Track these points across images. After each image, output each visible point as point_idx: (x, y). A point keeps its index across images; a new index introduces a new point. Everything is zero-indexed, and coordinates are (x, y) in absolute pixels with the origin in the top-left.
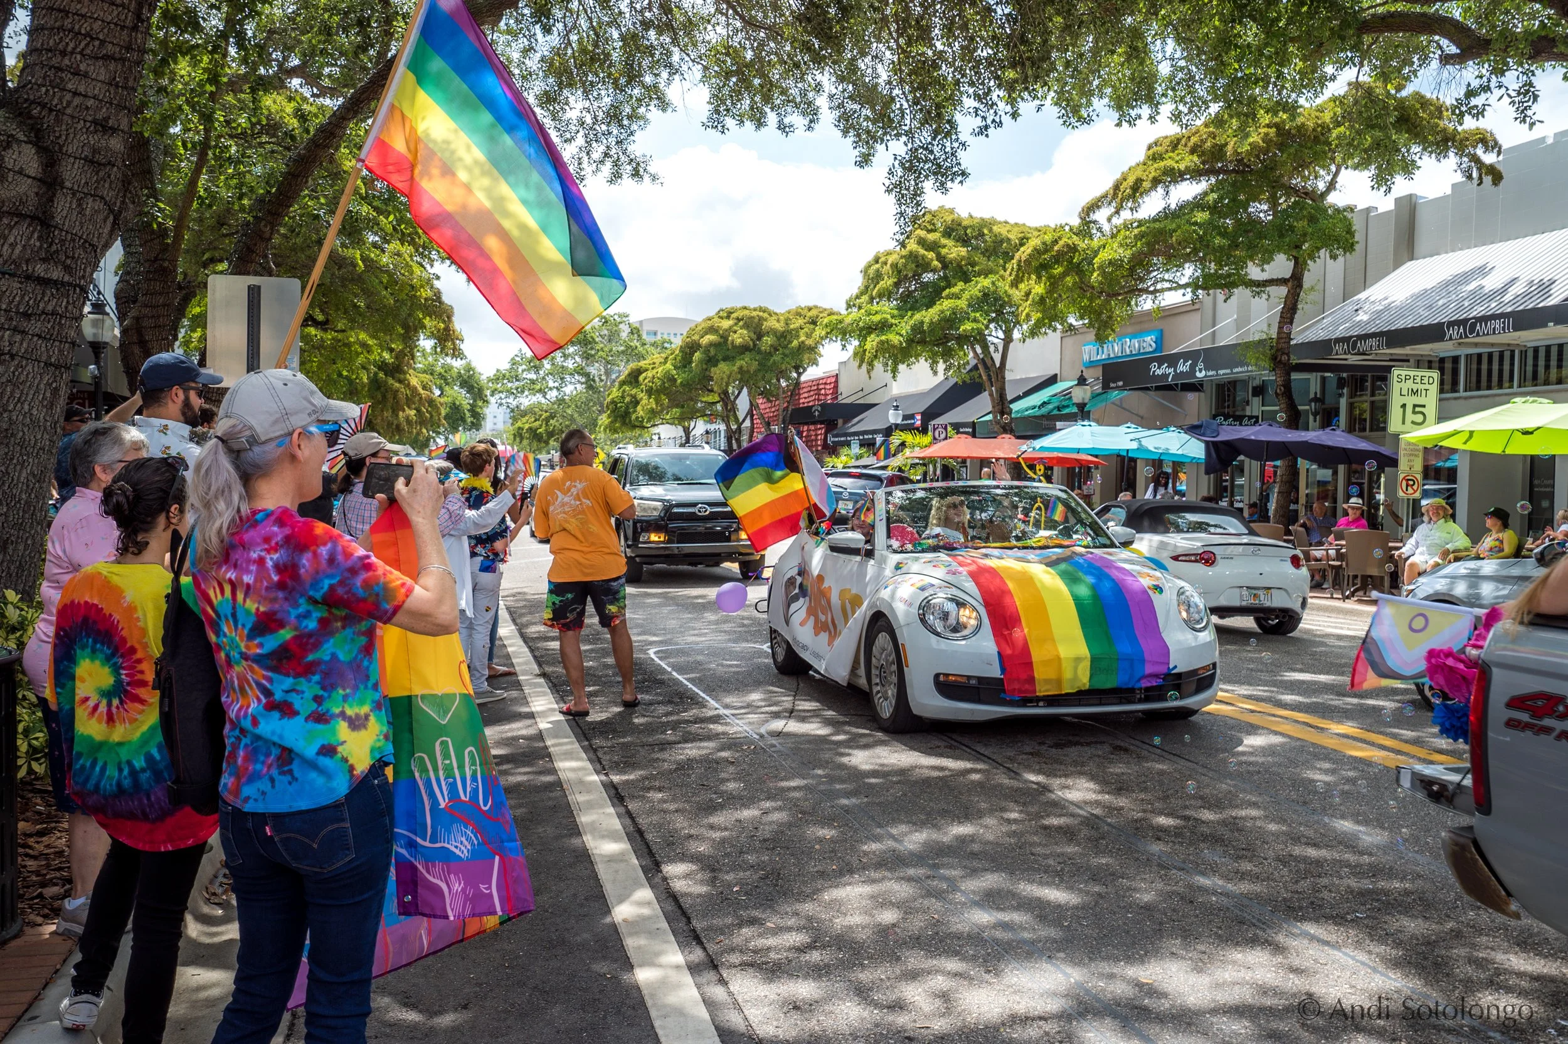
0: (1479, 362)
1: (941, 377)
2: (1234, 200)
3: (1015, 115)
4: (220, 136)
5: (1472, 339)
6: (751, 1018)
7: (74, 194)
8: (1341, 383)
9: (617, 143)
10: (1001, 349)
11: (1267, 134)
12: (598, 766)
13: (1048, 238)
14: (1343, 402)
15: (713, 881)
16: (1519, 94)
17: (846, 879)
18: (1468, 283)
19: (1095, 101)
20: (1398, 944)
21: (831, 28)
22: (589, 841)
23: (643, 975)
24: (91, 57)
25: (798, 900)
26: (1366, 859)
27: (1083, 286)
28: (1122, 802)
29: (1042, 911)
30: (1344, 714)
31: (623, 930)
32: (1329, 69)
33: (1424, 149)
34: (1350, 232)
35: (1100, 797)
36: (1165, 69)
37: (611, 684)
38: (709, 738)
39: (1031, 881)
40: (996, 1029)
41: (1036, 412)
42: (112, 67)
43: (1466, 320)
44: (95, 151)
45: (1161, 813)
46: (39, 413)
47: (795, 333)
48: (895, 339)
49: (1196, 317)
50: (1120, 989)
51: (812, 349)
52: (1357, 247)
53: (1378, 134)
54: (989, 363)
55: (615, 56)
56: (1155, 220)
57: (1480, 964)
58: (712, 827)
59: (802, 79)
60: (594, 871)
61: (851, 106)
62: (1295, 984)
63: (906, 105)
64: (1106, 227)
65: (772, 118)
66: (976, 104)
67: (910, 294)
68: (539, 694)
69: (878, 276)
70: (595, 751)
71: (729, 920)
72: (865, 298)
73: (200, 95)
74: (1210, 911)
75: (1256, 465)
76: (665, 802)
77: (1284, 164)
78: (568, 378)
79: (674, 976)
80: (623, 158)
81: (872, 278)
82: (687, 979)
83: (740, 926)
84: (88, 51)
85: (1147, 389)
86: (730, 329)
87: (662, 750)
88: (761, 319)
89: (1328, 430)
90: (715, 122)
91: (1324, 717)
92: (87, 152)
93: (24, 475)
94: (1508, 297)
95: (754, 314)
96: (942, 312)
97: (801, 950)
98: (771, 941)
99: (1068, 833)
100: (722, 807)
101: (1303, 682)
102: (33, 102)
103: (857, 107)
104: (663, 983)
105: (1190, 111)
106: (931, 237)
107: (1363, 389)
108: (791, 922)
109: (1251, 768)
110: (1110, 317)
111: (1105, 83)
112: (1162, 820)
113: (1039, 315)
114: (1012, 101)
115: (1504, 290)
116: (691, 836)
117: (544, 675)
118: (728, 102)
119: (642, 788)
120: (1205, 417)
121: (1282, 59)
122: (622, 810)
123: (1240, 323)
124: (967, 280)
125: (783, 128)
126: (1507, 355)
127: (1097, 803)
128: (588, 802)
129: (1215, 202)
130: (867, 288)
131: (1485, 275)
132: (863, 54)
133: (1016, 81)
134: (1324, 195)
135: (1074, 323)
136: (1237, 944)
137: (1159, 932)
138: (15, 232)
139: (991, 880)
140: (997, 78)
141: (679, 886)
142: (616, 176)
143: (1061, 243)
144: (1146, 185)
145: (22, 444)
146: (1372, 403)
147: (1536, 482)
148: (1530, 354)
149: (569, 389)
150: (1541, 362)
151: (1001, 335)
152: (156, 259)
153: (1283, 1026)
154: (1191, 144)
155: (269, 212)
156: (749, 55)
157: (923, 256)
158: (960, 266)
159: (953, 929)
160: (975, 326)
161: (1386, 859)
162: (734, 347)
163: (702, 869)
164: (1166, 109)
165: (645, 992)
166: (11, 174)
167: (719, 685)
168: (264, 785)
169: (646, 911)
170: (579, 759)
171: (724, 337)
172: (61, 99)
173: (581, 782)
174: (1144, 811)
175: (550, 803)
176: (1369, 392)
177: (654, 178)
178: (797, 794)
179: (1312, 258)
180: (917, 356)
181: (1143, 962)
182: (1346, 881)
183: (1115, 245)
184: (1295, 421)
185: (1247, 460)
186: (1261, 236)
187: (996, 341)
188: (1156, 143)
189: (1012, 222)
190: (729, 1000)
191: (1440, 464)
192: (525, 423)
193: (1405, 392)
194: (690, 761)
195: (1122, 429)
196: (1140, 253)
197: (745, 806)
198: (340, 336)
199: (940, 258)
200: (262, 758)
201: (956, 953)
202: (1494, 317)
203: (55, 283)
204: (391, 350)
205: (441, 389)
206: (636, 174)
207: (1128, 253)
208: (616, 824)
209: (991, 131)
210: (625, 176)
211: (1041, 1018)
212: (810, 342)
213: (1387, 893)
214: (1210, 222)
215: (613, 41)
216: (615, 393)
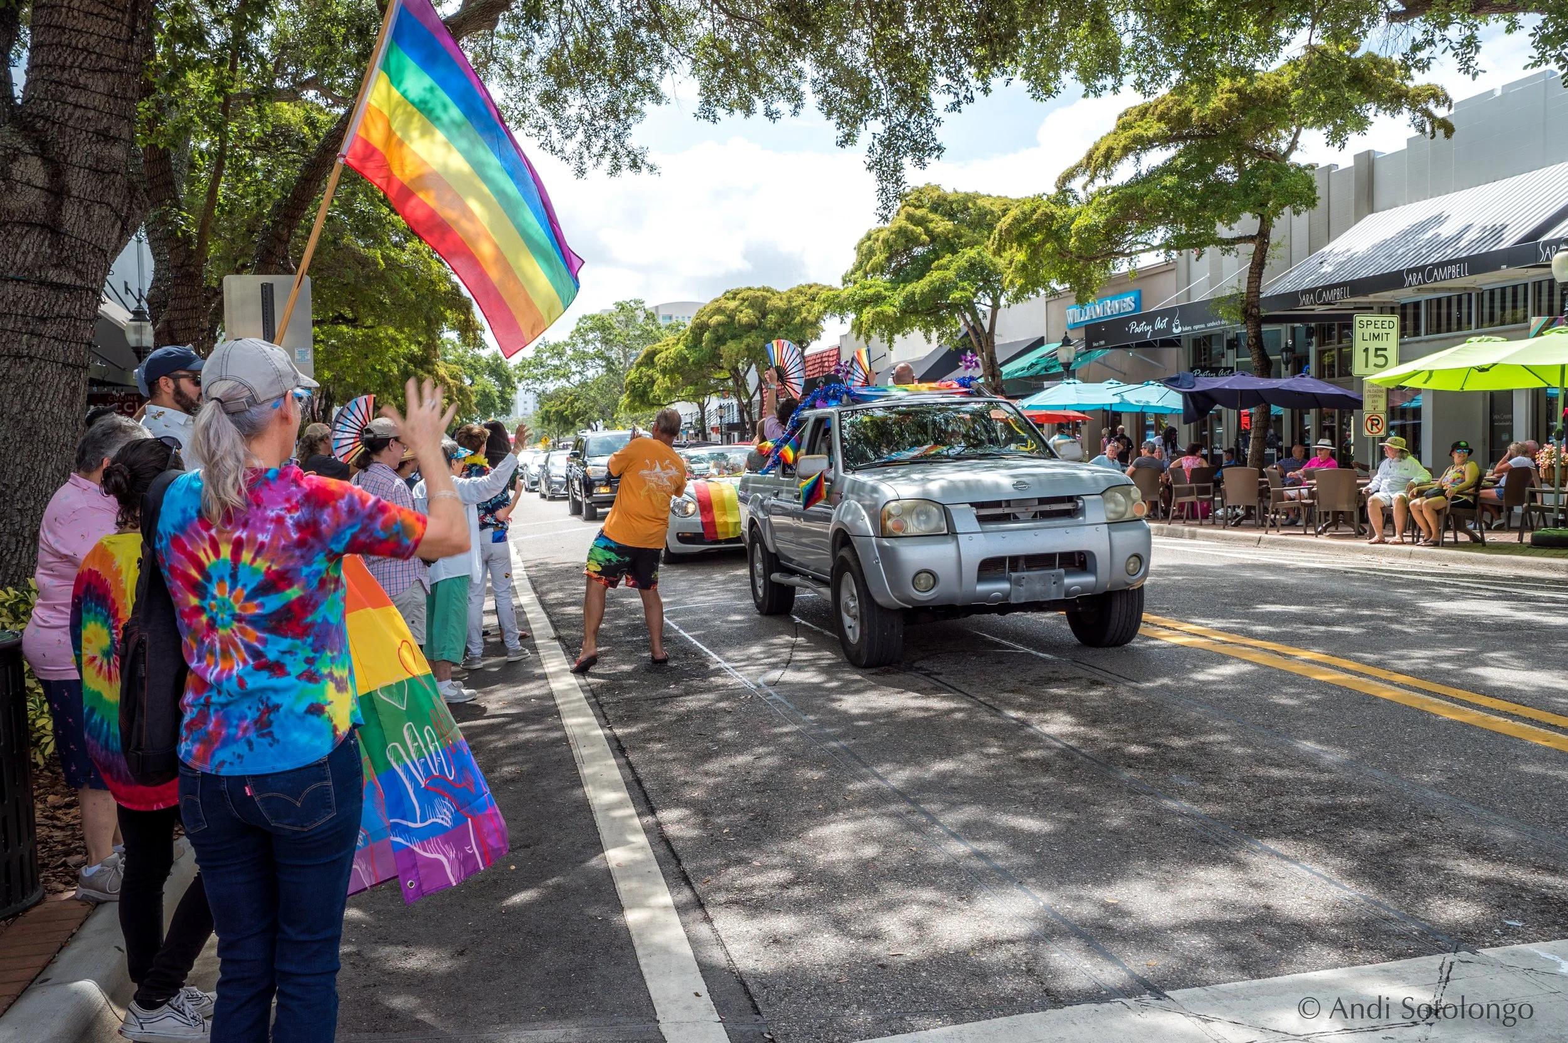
0: (1439, 307)
1: (934, 345)
2: (1201, 163)
3: (986, 91)
4: (235, 146)
5: (1430, 285)
6: (732, 953)
7: (81, 202)
8: (1310, 333)
9: (615, 137)
10: (989, 316)
11: (1229, 99)
12: (603, 721)
13: (1027, 208)
14: (1312, 351)
15: (704, 825)
16: (1462, 46)
17: (831, 817)
18: (1425, 231)
19: (1062, 73)
20: (1354, 855)
21: (808, 16)
22: (590, 791)
23: (633, 917)
24: (89, 71)
25: (784, 839)
26: (1326, 776)
27: (1062, 252)
28: (1096, 733)
29: (1016, 839)
30: (1311, 642)
31: (616, 875)
32: (1284, 33)
33: (1379, 107)
34: (1311, 188)
35: (1076, 729)
36: (1127, 41)
37: (619, 644)
38: (709, 690)
39: (1006, 812)
40: (966, 954)
41: (1025, 373)
42: (110, 79)
43: (1425, 267)
44: (99, 160)
45: (1134, 742)
46: (60, 411)
47: (798, 310)
48: (889, 310)
49: (1172, 276)
50: (1087, 911)
51: (815, 324)
52: (1318, 202)
53: (1332, 92)
54: (979, 329)
55: (610, 54)
56: (1128, 186)
57: (1431, 871)
58: (707, 774)
59: (786, 67)
60: (592, 819)
61: (832, 89)
62: (1254, 898)
63: (882, 86)
64: (1082, 195)
65: (759, 105)
66: (949, 82)
67: (900, 268)
68: (552, 657)
69: (871, 252)
70: (601, 706)
71: (717, 861)
72: (860, 273)
73: (209, 107)
74: (1176, 831)
75: (1233, 413)
76: (664, 751)
77: (1247, 126)
78: (589, 362)
79: (661, 916)
80: (622, 151)
81: (866, 253)
82: (675, 919)
83: (728, 866)
84: (86, 65)
85: (1128, 346)
86: (736, 310)
87: (664, 703)
88: (765, 298)
89: (1297, 377)
90: (707, 112)
91: (1291, 645)
92: (91, 161)
93: (49, 470)
94: (1463, 243)
95: (758, 294)
96: (932, 282)
97: (784, 886)
98: (756, 879)
99: (1044, 765)
100: (717, 754)
101: (1274, 613)
102: (37, 116)
103: (838, 90)
104: (651, 923)
105: (1153, 80)
106: (919, 213)
107: (1330, 337)
108: (776, 860)
109: (1220, 696)
110: (1089, 280)
111: (1071, 56)
112: (1134, 749)
113: (1022, 281)
114: (983, 78)
115: (1459, 237)
116: (686, 783)
117: (559, 638)
118: (718, 93)
119: (644, 739)
120: (1184, 370)
121: (1234, 23)
122: (623, 761)
123: (1212, 282)
124: (954, 252)
125: (771, 115)
126: (1465, 298)
127: (1073, 735)
128: (592, 754)
129: (1184, 166)
130: (861, 263)
131: (1441, 223)
132: (842, 40)
133: (985, 58)
134: (1286, 155)
135: (1059, 288)
136: (1201, 862)
137: (1127, 854)
138: (26, 240)
139: (969, 813)
140: (967, 55)
141: (672, 830)
142: (616, 168)
143: (1039, 212)
144: (1117, 153)
145: (45, 441)
146: (1340, 350)
147: (1496, 417)
148: (1487, 297)
149: (590, 373)
150: (1497, 304)
151: (989, 302)
152: (182, 265)
153: (1241, 939)
154: (1158, 112)
155: (286, 215)
156: (735, 47)
157: (912, 232)
158: (947, 239)
159: (930, 860)
160: (963, 294)
161: (1345, 776)
162: (741, 325)
163: (695, 813)
164: (1130, 78)
165: (633, 932)
166: (19, 186)
167: (722, 641)
168: (241, 748)
169: (639, 856)
170: (586, 715)
171: (731, 317)
172: (63, 113)
173: (586, 736)
174: (1117, 741)
175: (556, 758)
176: (1335, 340)
177: (652, 168)
178: (788, 739)
179: (1276, 214)
180: (911, 326)
181: (1109, 884)
182: (1306, 798)
183: (1090, 212)
184: (1266, 369)
185: (1224, 410)
186: (1228, 196)
187: (984, 308)
188: (1126, 114)
189: (995, 195)
190: (713, 937)
191: (1406, 404)
192: (553, 407)
193: (1367, 337)
194: (689, 714)
195: (1105, 385)
196: (1114, 217)
197: (740, 753)
198: (370, 332)
199: (928, 232)
200: (235, 722)
201: (932, 883)
202: (1451, 262)
203: (68, 288)
204: (420, 343)
205: (471, 377)
206: (635, 165)
207: (1103, 218)
208: (617, 774)
209: (963, 106)
210: (624, 168)
211: (1010, 941)
212: (811, 318)
213: (1344, 808)
214: (1179, 186)
215: (606, 39)
216: (633, 374)
